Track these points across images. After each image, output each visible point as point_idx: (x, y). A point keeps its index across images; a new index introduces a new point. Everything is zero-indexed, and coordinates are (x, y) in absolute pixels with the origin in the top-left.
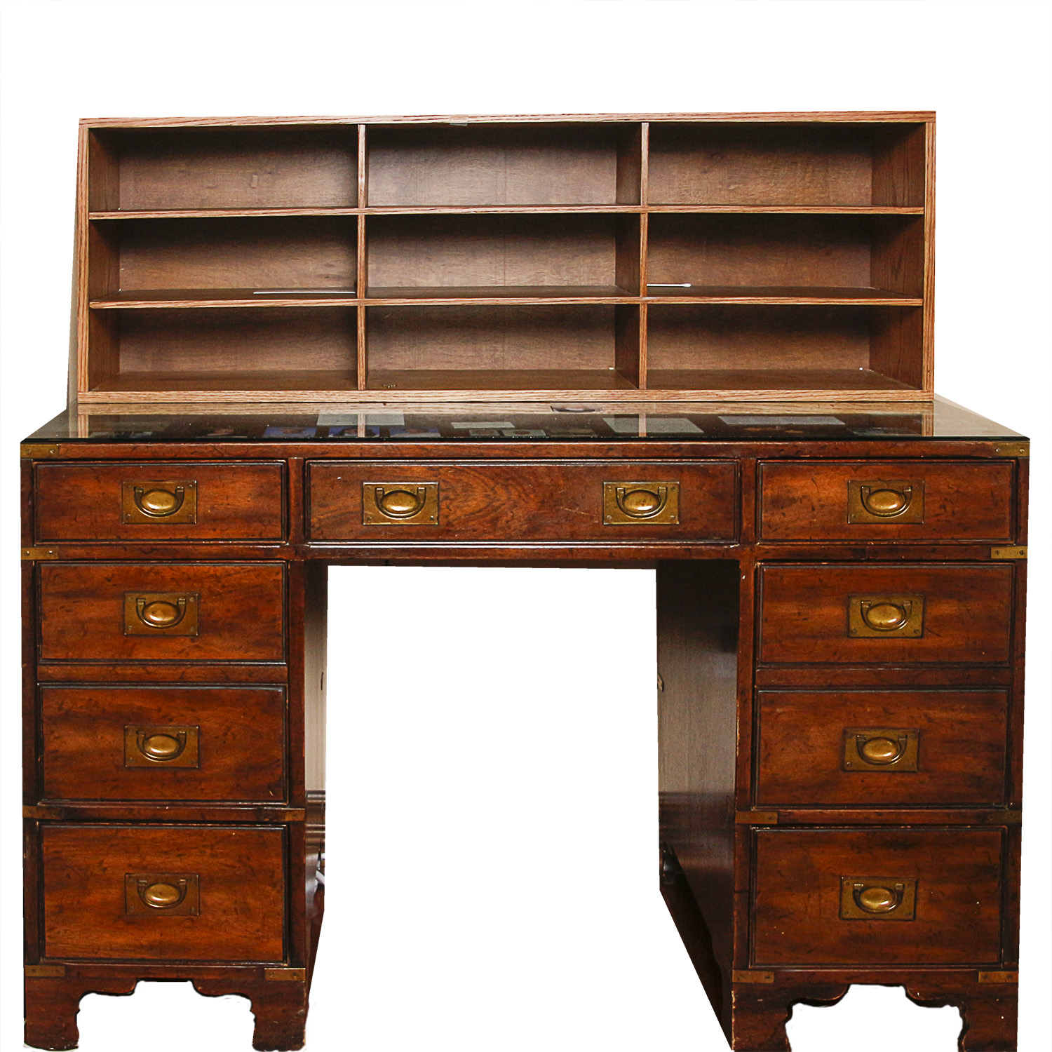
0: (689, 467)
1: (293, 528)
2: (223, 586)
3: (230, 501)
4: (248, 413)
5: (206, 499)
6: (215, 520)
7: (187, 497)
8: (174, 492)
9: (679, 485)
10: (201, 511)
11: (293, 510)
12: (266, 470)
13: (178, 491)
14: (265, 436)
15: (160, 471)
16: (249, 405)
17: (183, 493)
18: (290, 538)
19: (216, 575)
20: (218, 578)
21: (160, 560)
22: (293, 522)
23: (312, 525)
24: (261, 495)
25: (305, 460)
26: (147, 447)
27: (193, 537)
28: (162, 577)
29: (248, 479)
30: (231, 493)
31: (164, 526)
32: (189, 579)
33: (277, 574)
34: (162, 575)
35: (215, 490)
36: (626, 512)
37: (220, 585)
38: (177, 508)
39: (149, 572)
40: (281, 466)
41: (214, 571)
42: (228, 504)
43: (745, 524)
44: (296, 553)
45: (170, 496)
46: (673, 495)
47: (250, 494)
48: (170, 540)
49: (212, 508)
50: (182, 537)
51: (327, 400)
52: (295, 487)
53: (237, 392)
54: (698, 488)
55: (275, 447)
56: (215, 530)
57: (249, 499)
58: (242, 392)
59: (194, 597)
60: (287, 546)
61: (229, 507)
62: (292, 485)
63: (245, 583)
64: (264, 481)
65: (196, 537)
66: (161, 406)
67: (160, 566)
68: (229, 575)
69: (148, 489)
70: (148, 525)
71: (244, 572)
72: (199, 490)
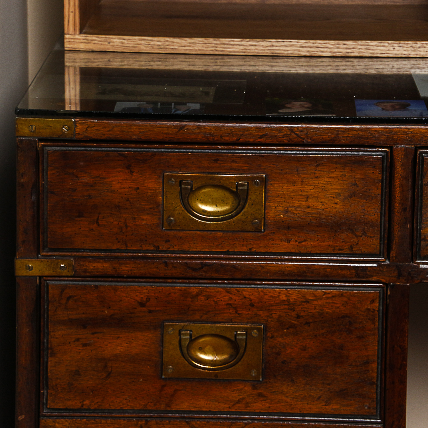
1: (396, 240)
2: (298, 317)
3: (311, 202)
5: (278, 199)
6: (288, 228)
7: (252, 197)
8: (235, 190)
10: (271, 214)
11: (397, 217)
12: (360, 162)
13: (241, 188)
14: (359, 115)
15: (216, 160)
17: (248, 189)
18: (393, 253)
19: (288, 301)
20: (290, 305)
21: (212, 279)
22: (397, 232)
23: (423, 237)
24: (353, 195)
25: (416, 149)
26: (199, 127)
27: (257, 250)
28: (216, 302)
29: (337, 173)
30: (309, 189)
31: (220, 234)
32: (252, 305)
33: (373, 301)
34: (215, 299)
35: (292, 188)
37: (293, 314)
38: (238, 209)
39: (198, 295)
40: (383, 157)
41: (286, 296)
42: (308, 207)
44: (400, 275)
45: (227, 194)
47: (339, 194)
48: (227, 253)
49: (286, 211)
50: (244, 249)
52: (401, 186)
55: (376, 130)
56: (289, 241)
57: (337, 201)
59: (259, 329)
60: (388, 265)
61: (309, 210)
62: (397, 183)
63: (327, 313)
64: (358, 176)
65: (262, 250)
67: (213, 288)
68: (307, 302)
69: (199, 184)
70: (198, 232)
71: (328, 298)
72: (269, 187)
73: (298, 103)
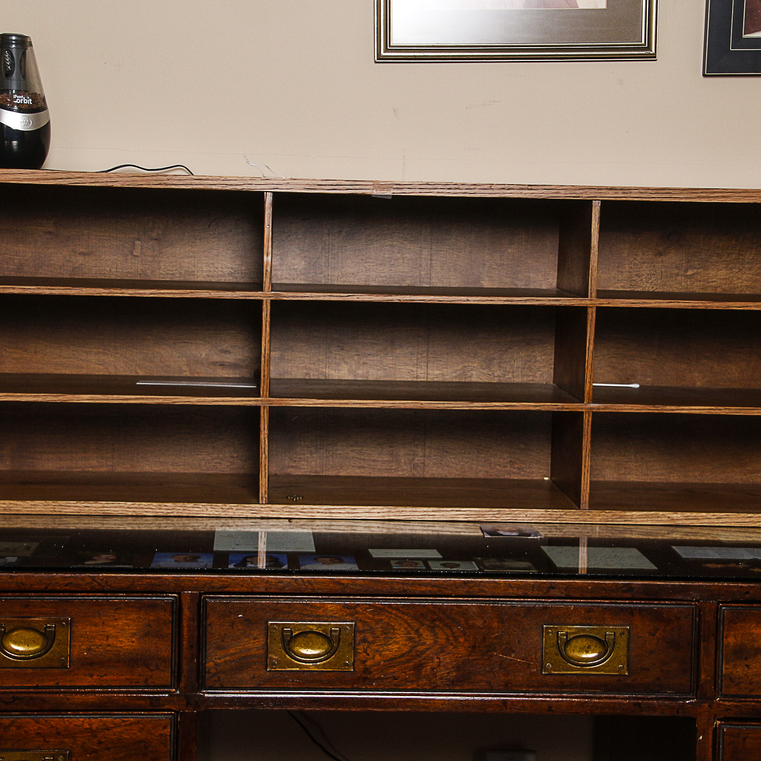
0: (641, 610)
1: (185, 673)
2: (100, 743)
3: (111, 641)
4: (129, 528)
5: (82, 639)
6: (91, 664)
7: (59, 637)
8: (43, 631)
9: (629, 631)
10: (76, 652)
11: (186, 653)
12: (153, 606)
13: (49, 630)
14: (153, 565)
15: (27, 606)
16: (130, 518)
17: (55, 631)
18: (182, 684)
19: (91, 729)
20: (93, 732)
21: (23, 712)
22: (185, 667)
23: (207, 670)
24: (147, 634)
25: (201, 594)
26: (11, 577)
27: (63, 684)
28: (26, 732)
29: (134, 616)
30: (110, 630)
31: (30, 671)
32: (59, 733)
33: (165, 727)
34: (26, 729)
35: (94, 628)
36: (569, 659)
37: (95, 740)
38: (46, 649)
39: (10, 726)
40: (173, 601)
41: (89, 724)
42: (109, 645)
43: (703, 677)
44: (188, 704)
45: (38, 636)
46: (622, 642)
47: (135, 634)
48: (37, 687)
49: (89, 650)
50: (52, 683)
51: (223, 514)
52: (188, 626)
53: (116, 504)
54: (650, 634)
55: (166, 579)
56: (91, 676)
57: (133, 639)
58: (122, 504)
59: (64, 755)
60: (178, 694)
61: (109, 648)
62: (185, 624)
63: (125, 738)
64: (152, 618)
65: (68, 684)
66: (24, 518)
67: (24, 719)
68: (108, 729)
69: (12, 627)
70: (11, 670)
71: (126, 725)
72: (74, 629)
73: (104, 556)
